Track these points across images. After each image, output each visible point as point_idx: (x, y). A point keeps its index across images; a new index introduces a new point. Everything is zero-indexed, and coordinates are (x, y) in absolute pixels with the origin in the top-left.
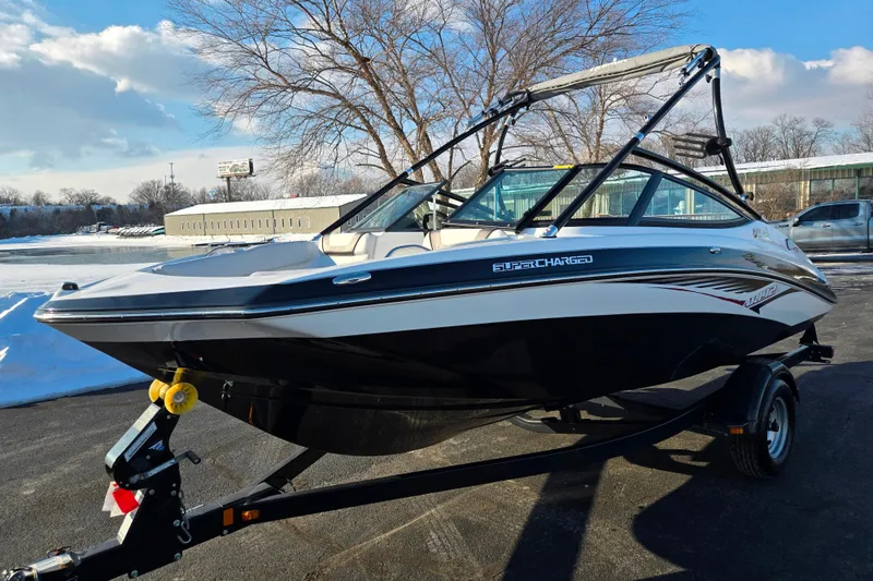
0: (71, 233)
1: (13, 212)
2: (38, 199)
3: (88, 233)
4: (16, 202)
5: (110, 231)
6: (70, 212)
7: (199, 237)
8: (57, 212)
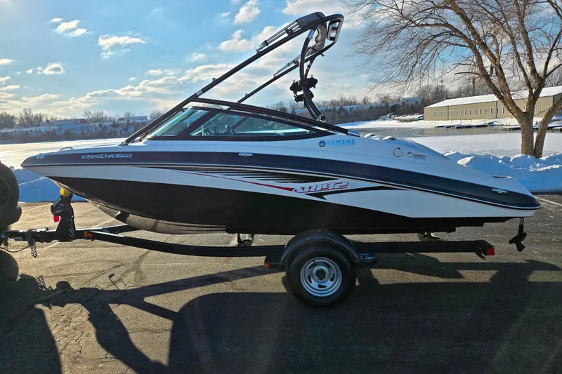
0: (376, 120)
1: (351, 109)
2: (365, 101)
3: (384, 119)
4: (355, 103)
5: (396, 118)
6: (377, 107)
7: (444, 121)
8: (371, 108)
